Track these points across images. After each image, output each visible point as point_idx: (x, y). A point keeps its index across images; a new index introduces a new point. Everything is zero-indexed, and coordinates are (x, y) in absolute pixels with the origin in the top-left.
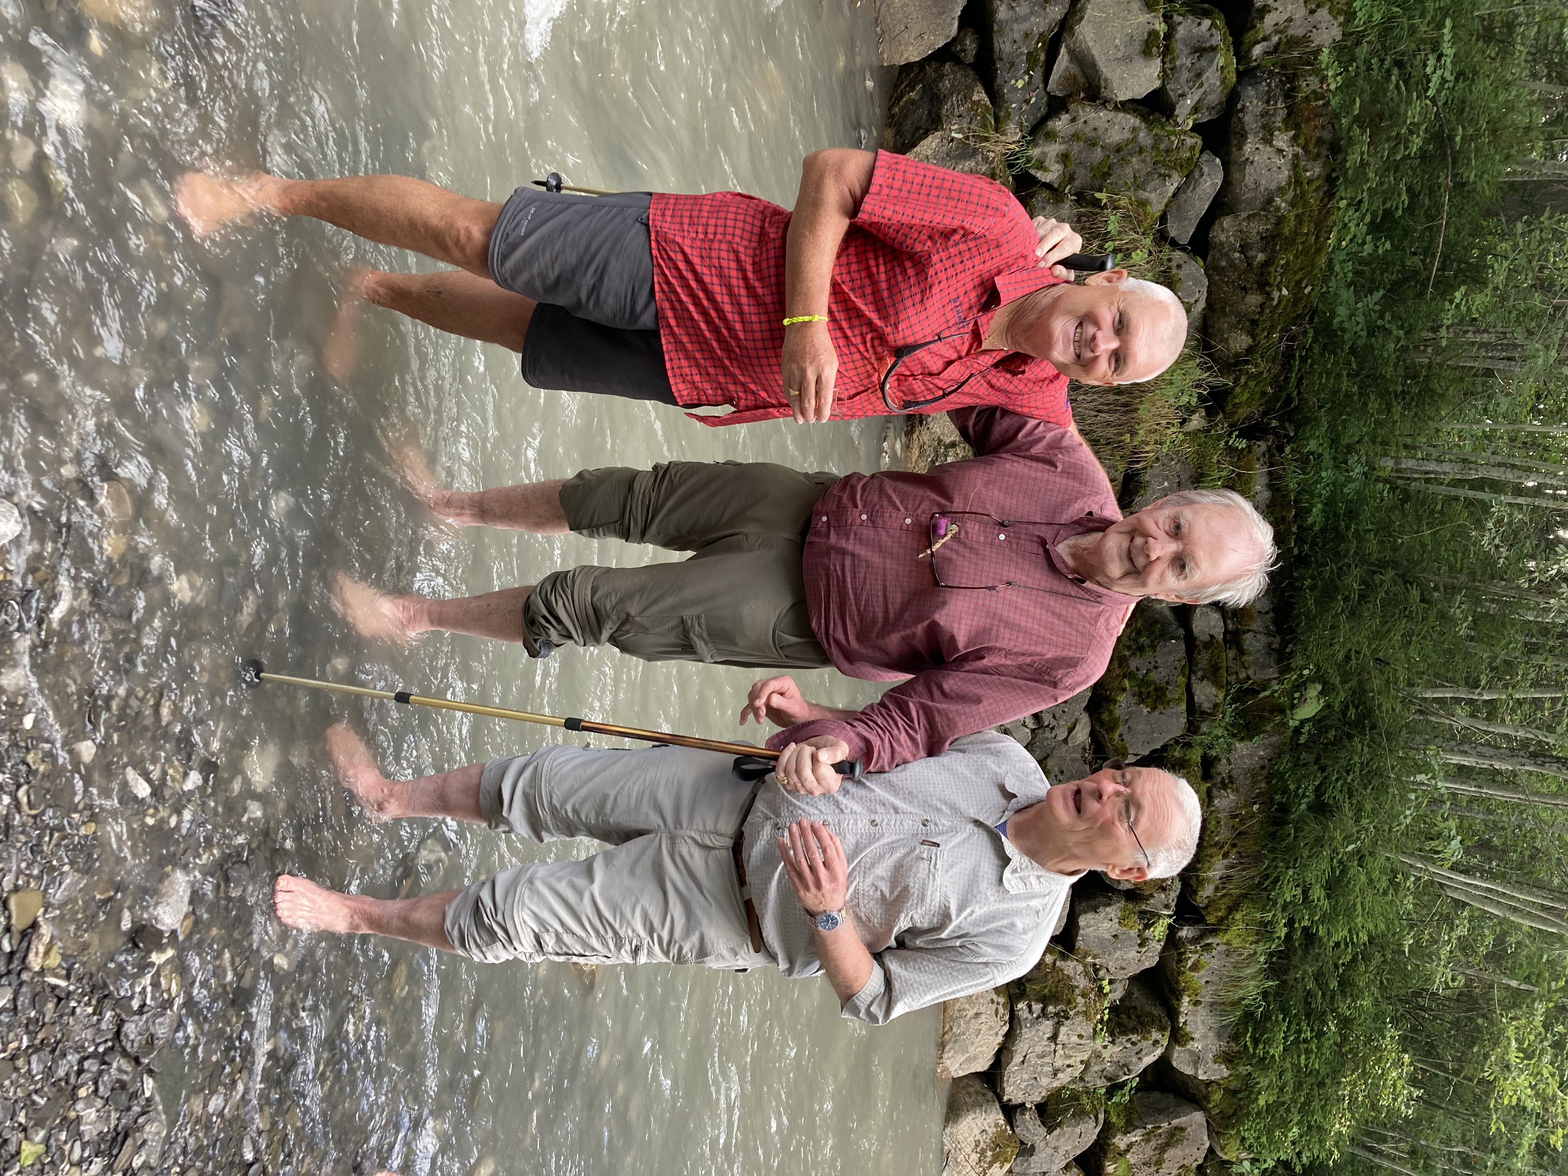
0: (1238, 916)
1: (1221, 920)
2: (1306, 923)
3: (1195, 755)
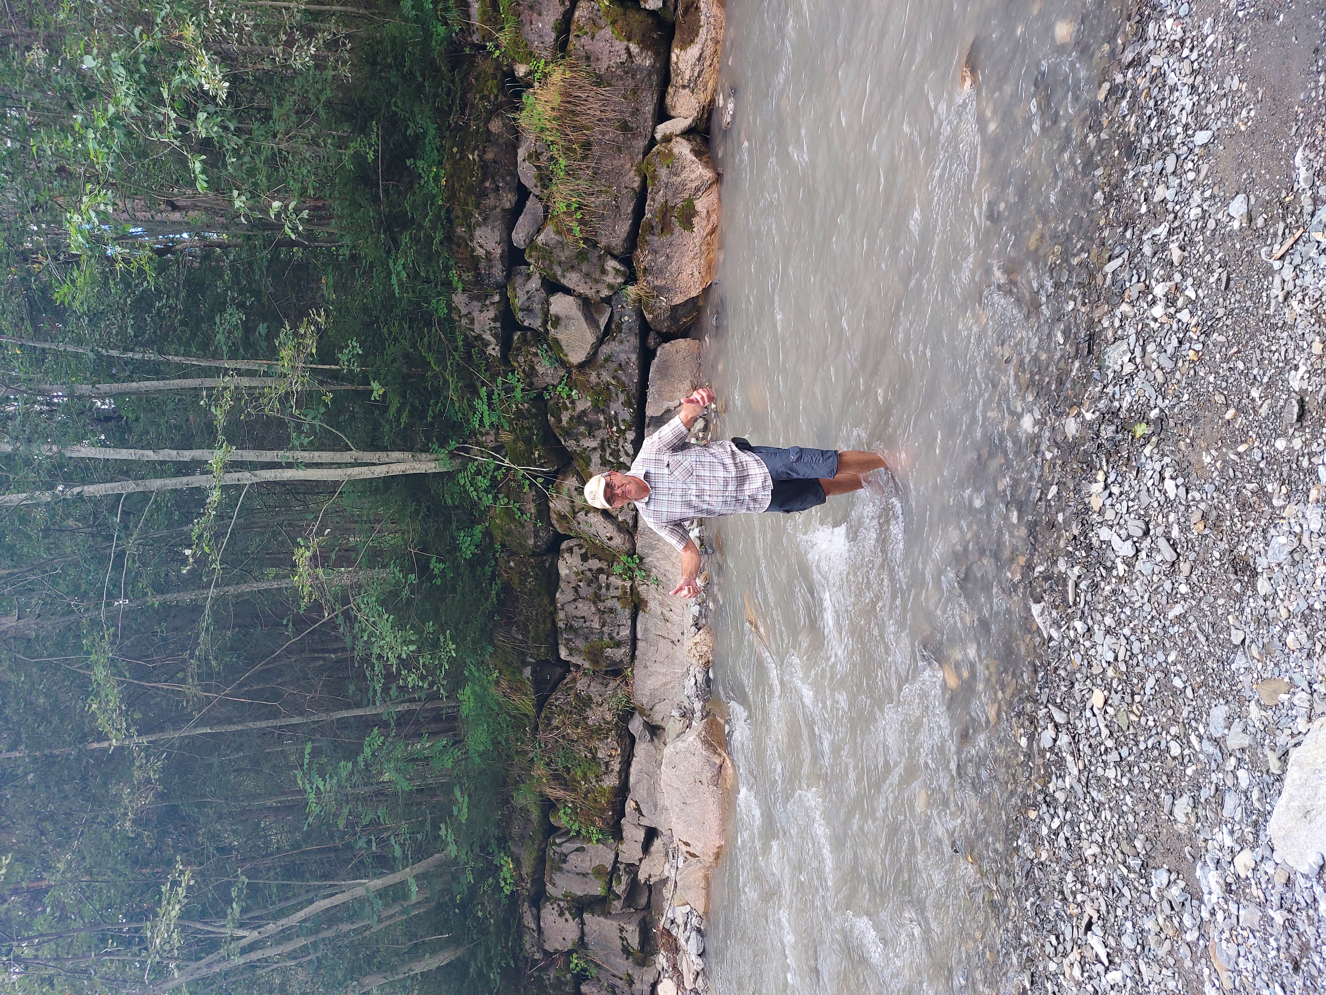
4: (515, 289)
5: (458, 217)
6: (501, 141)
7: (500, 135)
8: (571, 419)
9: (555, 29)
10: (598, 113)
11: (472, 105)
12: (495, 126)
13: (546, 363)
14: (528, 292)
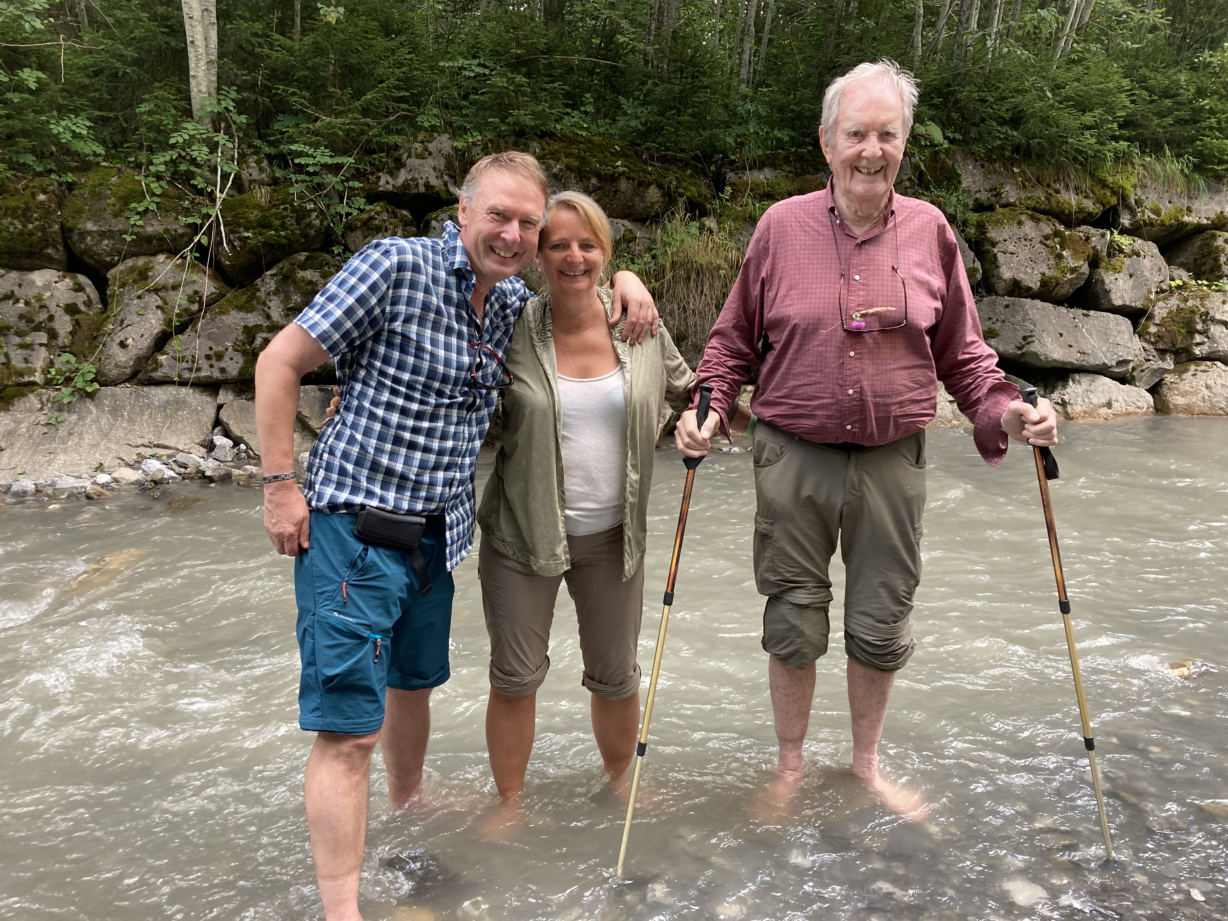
0: (1110, 179)
1: (1114, 193)
2: (1115, 125)
3: (973, 217)
7: (643, 198)
8: (311, 283)
11: (668, 170)
12: (653, 193)
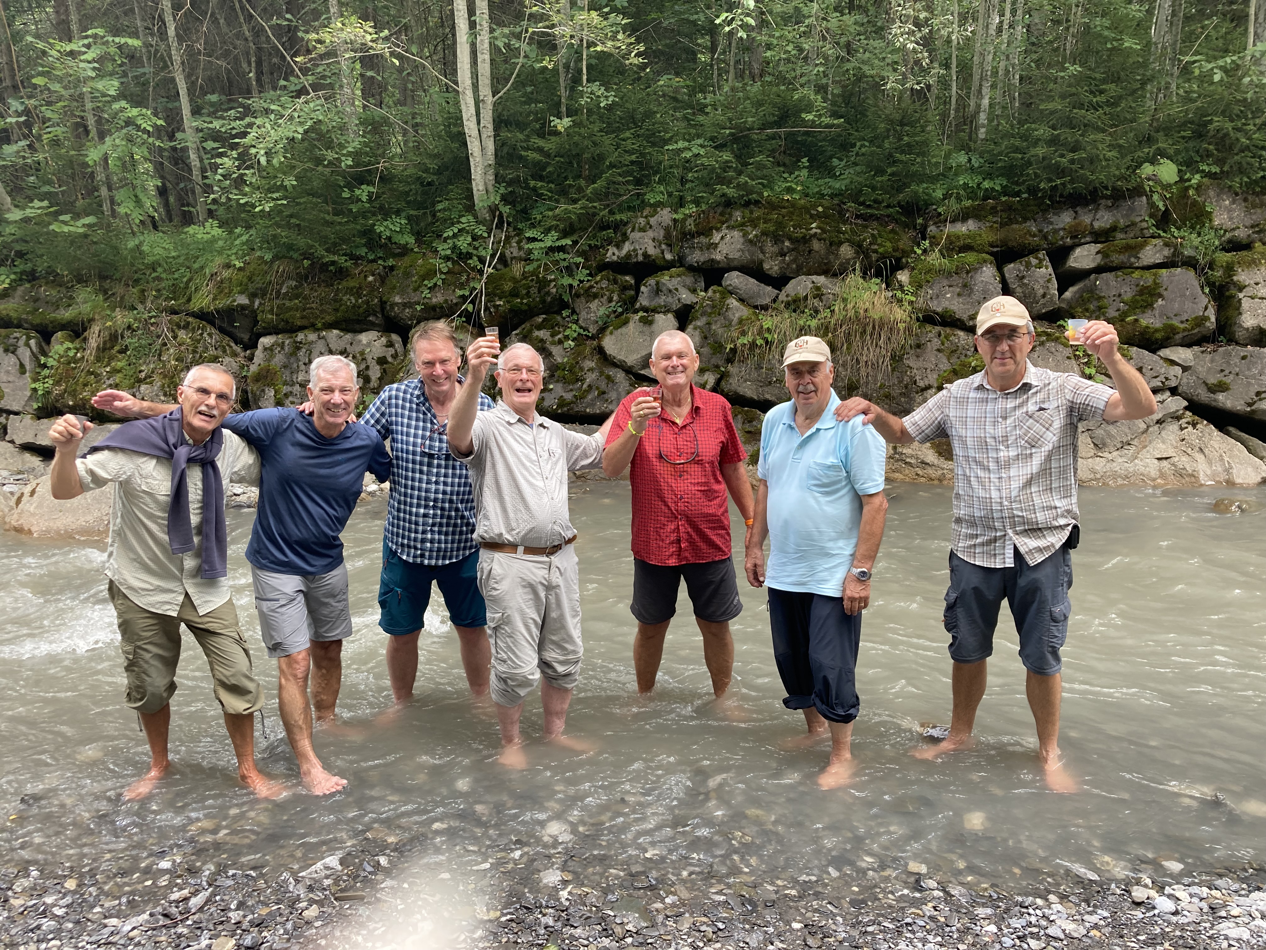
3: (1222, 257)
4: (679, 276)
5: (751, 212)
6: (832, 257)
7: (837, 256)
8: (542, 341)
9: (946, 311)
10: (865, 359)
11: (867, 227)
12: (846, 251)
13: (602, 311)
14: (677, 289)
